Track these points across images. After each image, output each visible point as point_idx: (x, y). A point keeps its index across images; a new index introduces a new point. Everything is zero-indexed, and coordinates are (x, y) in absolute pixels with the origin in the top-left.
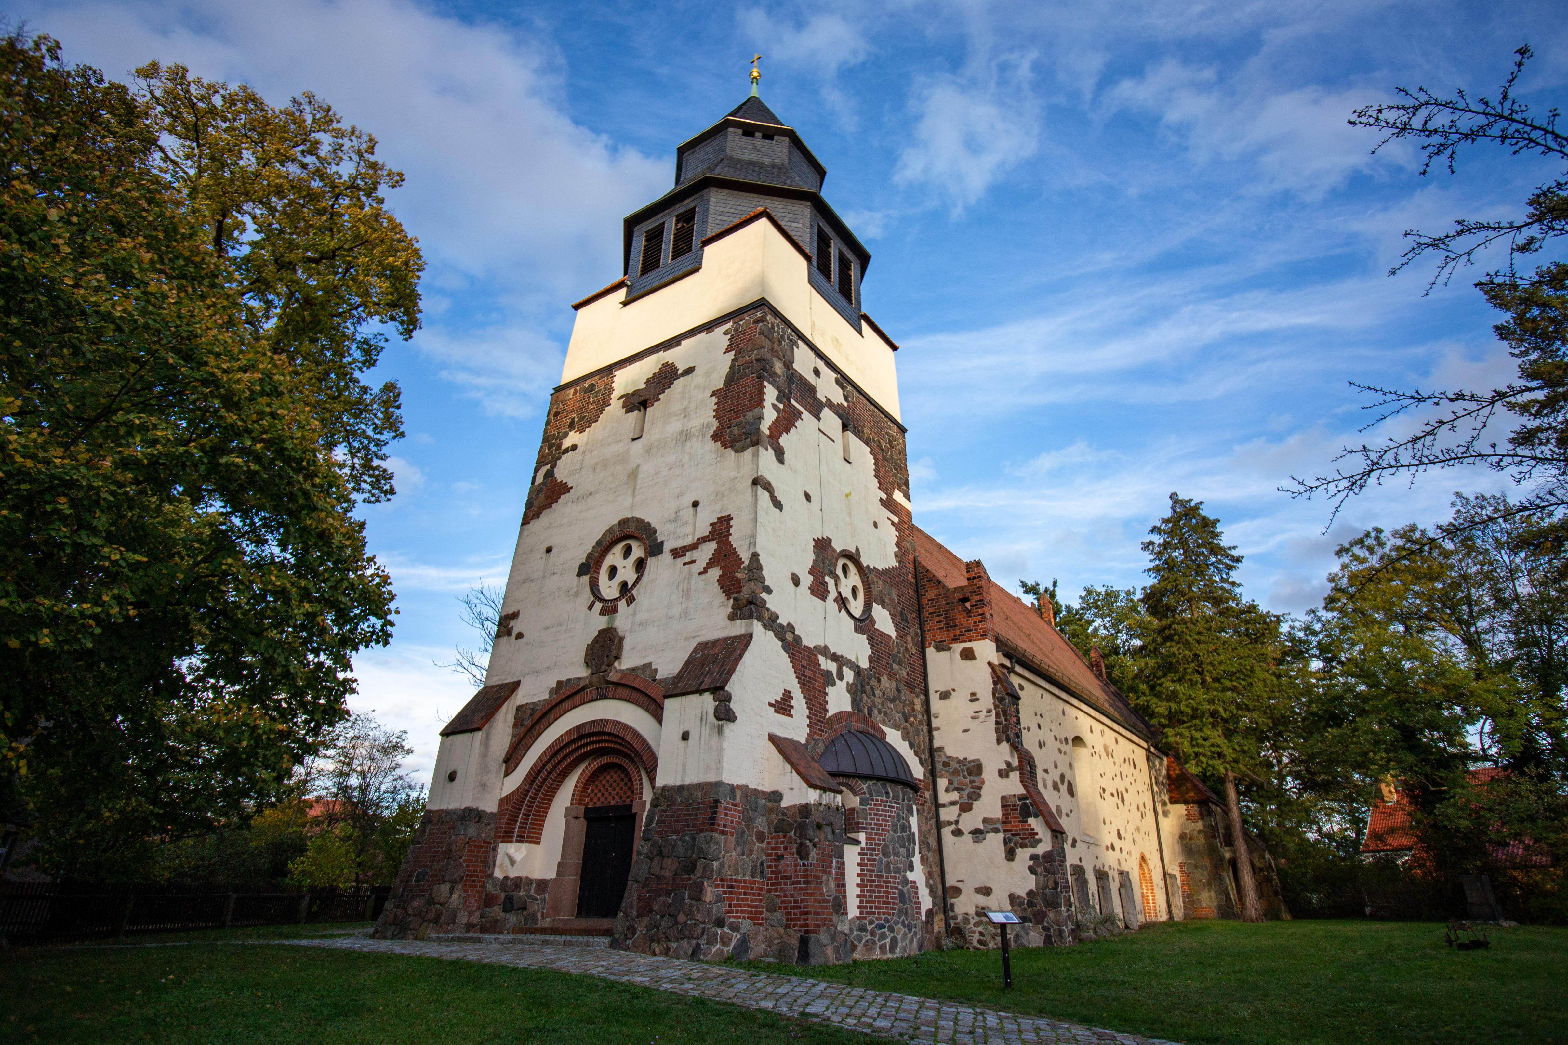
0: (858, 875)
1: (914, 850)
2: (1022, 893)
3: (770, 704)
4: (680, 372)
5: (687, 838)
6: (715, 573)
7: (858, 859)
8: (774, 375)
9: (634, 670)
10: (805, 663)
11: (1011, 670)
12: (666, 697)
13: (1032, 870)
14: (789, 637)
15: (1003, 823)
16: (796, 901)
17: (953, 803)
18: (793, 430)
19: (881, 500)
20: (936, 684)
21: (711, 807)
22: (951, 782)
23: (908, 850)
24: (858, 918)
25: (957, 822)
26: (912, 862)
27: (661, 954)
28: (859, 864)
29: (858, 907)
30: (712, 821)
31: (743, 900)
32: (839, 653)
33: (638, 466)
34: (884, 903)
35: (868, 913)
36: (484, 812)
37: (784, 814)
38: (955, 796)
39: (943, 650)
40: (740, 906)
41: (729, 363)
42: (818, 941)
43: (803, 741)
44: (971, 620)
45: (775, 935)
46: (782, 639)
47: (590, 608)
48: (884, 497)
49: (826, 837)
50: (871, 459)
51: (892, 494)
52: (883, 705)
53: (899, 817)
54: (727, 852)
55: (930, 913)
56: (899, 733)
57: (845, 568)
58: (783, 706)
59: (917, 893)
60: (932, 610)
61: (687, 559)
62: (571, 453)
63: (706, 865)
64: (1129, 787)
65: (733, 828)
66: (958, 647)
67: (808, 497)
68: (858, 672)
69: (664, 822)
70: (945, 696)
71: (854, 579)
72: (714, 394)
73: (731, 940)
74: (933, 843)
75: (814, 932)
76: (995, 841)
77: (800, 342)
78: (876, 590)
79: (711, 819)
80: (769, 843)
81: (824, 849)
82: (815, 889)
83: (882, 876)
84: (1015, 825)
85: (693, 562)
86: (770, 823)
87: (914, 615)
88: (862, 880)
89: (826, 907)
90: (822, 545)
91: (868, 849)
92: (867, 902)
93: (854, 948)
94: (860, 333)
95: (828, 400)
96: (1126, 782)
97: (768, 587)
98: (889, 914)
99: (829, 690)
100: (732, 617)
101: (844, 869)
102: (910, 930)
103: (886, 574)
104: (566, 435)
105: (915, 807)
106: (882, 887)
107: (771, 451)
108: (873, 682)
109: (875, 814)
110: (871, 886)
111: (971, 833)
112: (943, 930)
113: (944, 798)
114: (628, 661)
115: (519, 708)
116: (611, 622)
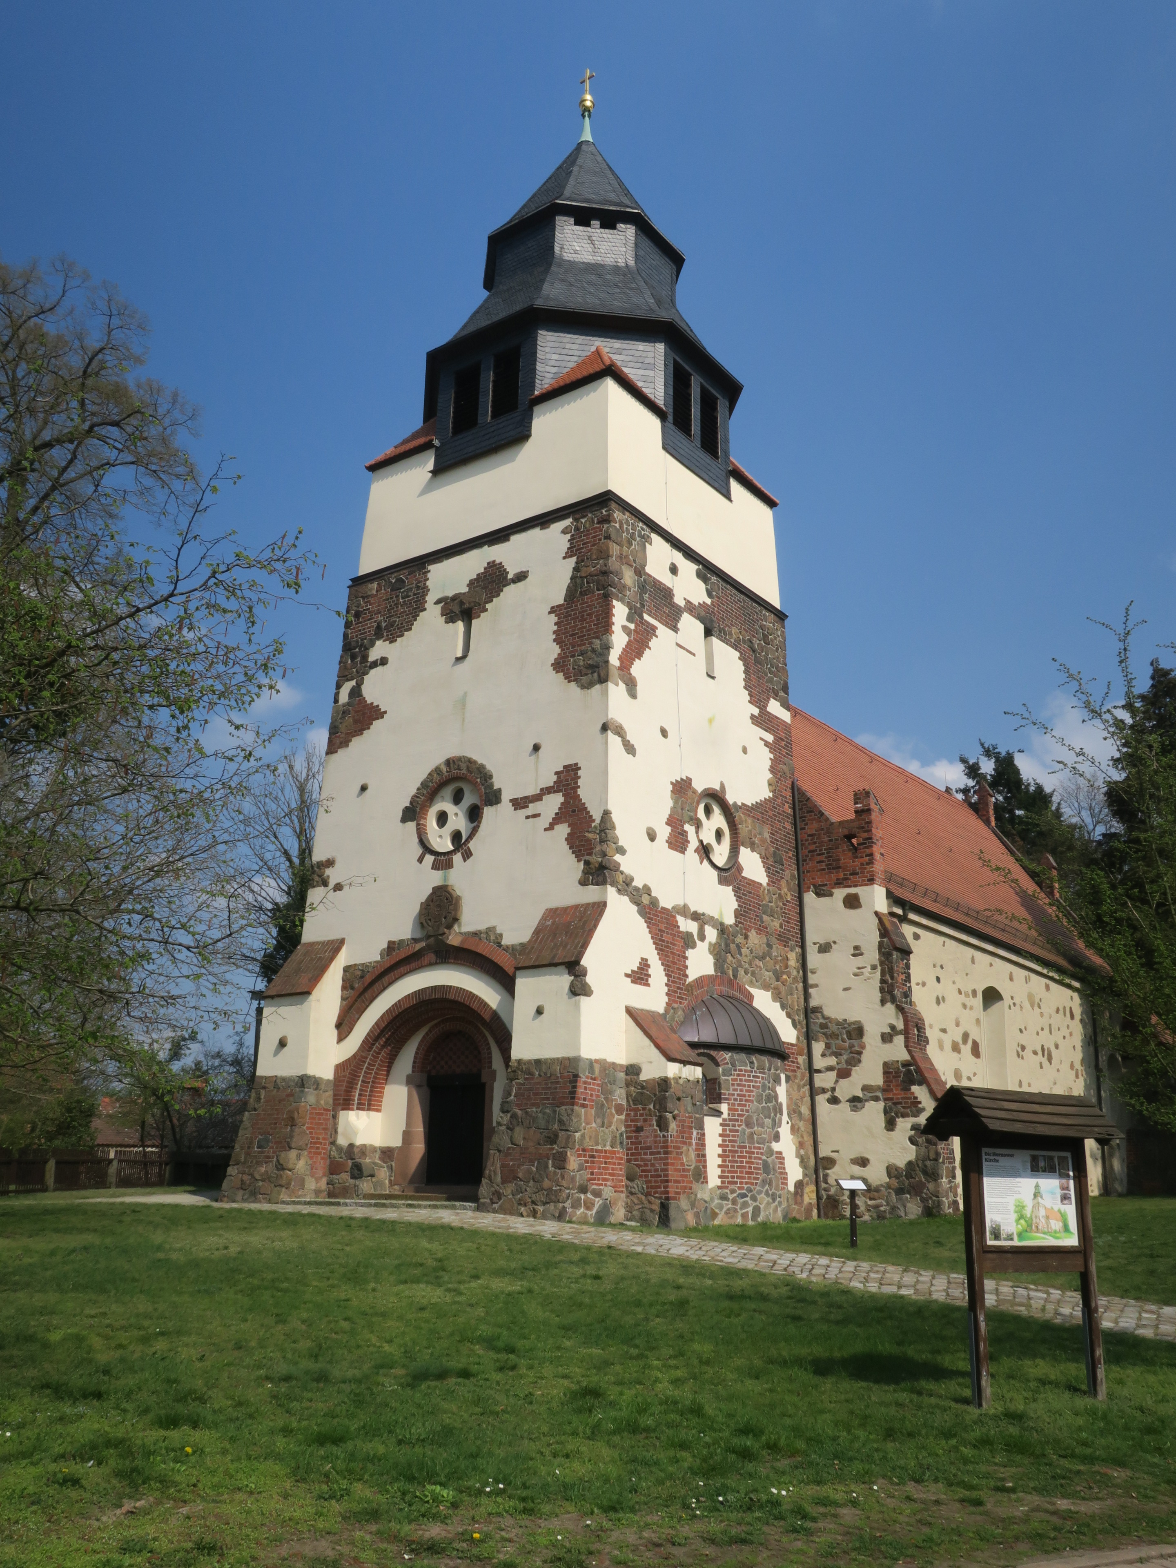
0: (720, 1146)
1: (780, 1120)
2: (901, 1163)
3: (627, 975)
4: (510, 576)
5: (547, 1111)
6: (563, 830)
7: (720, 1130)
8: (623, 588)
9: (476, 934)
10: (662, 926)
11: (903, 919)
12: (518, 969)
13: (912, 1140)
14: (645, 900)
15: (884, 1091)
16: (656, 1170)
17: (830, 1069)
18: (647, 652)
19: (753, 717)
20: (812, 936)
21: (570, 1082)
22: (828, 1046)
23: (774, 1121)
24: (719, 1188)
25: (833, 1089)
26: (778, 1133)
27: (528, 1216)
28: (720, 1135)
29: (720, 1177)
30: (573, 1095)
31: (604, 1168)
32: (700, 911)
33: (466, 693)
34: (747, 1173)
35: (729, 1182)
36: (321, 1079)
37: (643, 1087)
38: (832, 1061)
39: (824, 895)
40: (601, 1174)
41: (568, 573)
42: (678, 1207)
43: (661, 1011)
44: (857, 863)
45: (636, 1201)
46: (637, 903)
47: (420, 860)
48: (756, 711)
49: (686, 1110)
50: (740, 666)
51: (765, 706)
52: (750, 964)
53: (764, 1087)
54: (587, 1124)
55: (799, 1185)
56: (769, 993)
57: (708, 811)
58: (640, 976)
59: (783, 1163)
60: (813, 847)
61: (530, 811)
62: (380, 668)
63: (569, 1137)
64: (1061, 1042)
65: (593, 1101)
66: (840, 893)
67: (664, 733)
68: (722, 929)
69: (523, 1094)
70: (825, 948)
71: (718, 820)
72: (553, 610)
73: (593, 1204)
74: (805, 1110)
75: (675, 1199)
76: (875, 1110)
77: (654, 536)
78: (744, 829)
79: (571, 1093)
80: (627, 1115)
81: (684, 1121)
82: (675, 1158)
83: (745, 1147)
84: (897, 1093)
85: (538, 815)
86: (628, 1095)
87: (790, 854)
88: (724, 1151)
89: (686, 1176)
90: (681, 788)
91: (730, 1120)
92: (729, 1172)
93: (714, 1215)
94: (728, 496)
95: (688, 602)
96: (1057, 1037)
97: (622, 847)
98: (752, 1184)
99: (690, 953)
100: (583, 883)
101: (704, 1140)
102: (774, 1200)
103: (758, 810)
104: (372, 644)
105: (783, 1076)
106: (745, 1157)
107: (622, 686)
108: (740, 939)
109: (739, 1085)
110: (733, 1157)
111: (849, 1101)
112: (814, 1201)
113: (819, 1062)
114: (468, 924)
115: (346, 969)
116: (445, 879)
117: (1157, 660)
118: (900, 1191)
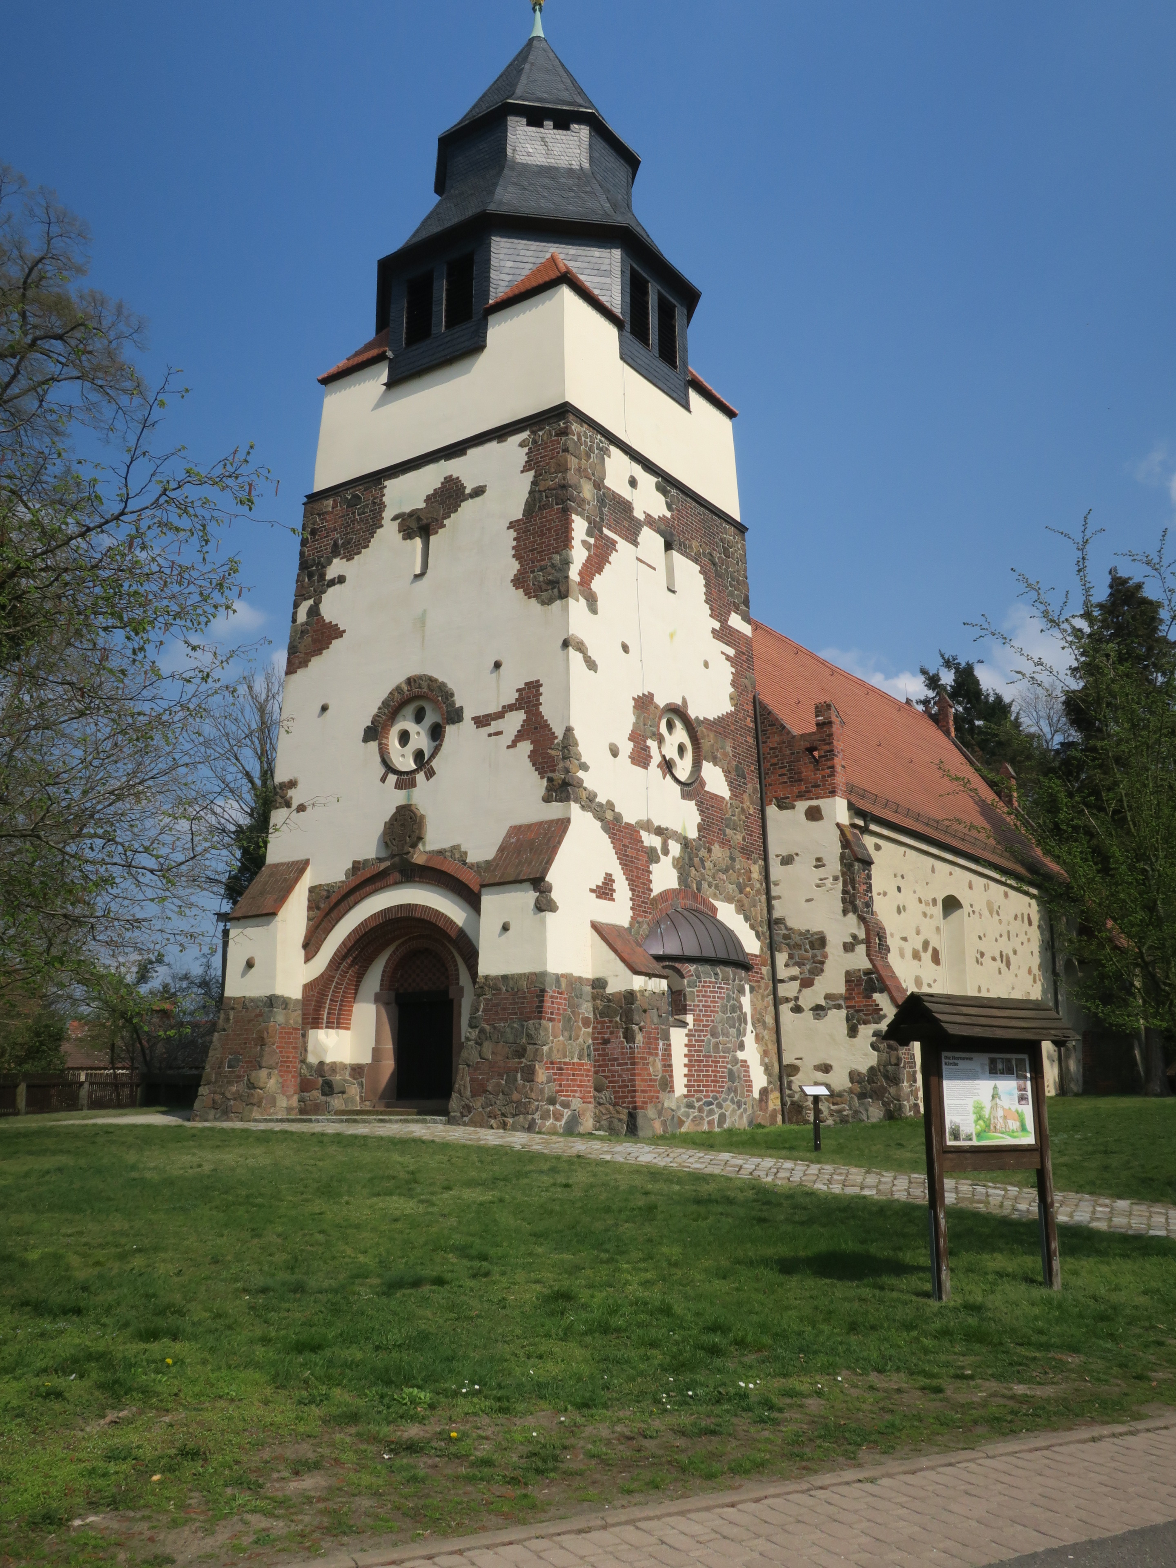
0: (686, 1056)
1: (745, 1030)
2: (863, 1069)
3: (592, 891)
4: (468, 491)
5: (515, 1025)
6: (526, 747)
7: (685, 1040)
8: (582, 502)
9: (441, 852)
10: (626, 842)
11: (865, 830)
12: (483, 886)
13: (874, 1046)
14: (609, 816)
15: (846, 999)
16: (623, 1081)
17: (793, 978)
18: (607, 567)
19: (714, 631)
20: (775, 848)
21: (537, 996)
22: (791, 956)
23: (739, 1030)
24: (685, 1096)
25: (797, 999)
26: (742, 1042)
27: (498, 1128)
28: (686, 1045)
29: (686, 1086)
30: (540, 1009)
31: (572, 1080)
32: (664, 826)
33: (425, 611)
34: (713, 1081)
35: (695, 1091)
36: (289, 998)
37: (609, 1001)
38: (795, 971)
39: (786, 808)
40: (570, 1086)
41: (527, 488)
42: (646, 1116)
43: (626, 925)
44: (819, 775)
45: (604, 1111)
46: (601, 819)
47: (383, 779)
48: (717, 625)
49: (652, 1022)
50: (701, 580)
51: (726, 620)
52: (714, 878)
53: (729, 998)
54: (555, 1037)
55: (764, 1092)
56: (733, 906)
57: (670, 726)
58: (605, 891)
59: (748, 1072)
60: (775, 760)
61: (492, 729)
62: (337, 587)
63: (537, 1050)
64: (1019, 948)
65: (560, 1015)
66: (802, 806)
67: (625, 648)
68: (686, 843)
69: (491, 1010)
70: (787, 860)
71: (680, 735)
72: (512, 525)
73: (562, 1115)
74: (769, 1020)
75: (642, 1108)
76: (837, 1018)
77: (613, 449)
78: (706, 744)
79: (538, 1007)
80: (594, 1028)
81: (650, 1033)
82: (642, 1069)
83: (711, 1057)
84: (860, 1002)
85: (500, 733)
86: (595, 1008)
87: (753, 768)
88: (690, 1061)
89: (653, 1086)
90: (644, 703)
91: (696, 1031)
92: (695, 1081)
93: (681, 1123)
94: (687, 407)
95: (648, 516)
96: (1015, 943)
97: (585, 763)
98: (718, 1092)
99: (654, 867)
100: (547, 799)
101: (670, 1050)
102: (739, 1107)
103: (720, 725)
104: (330, 562)
105: (747, 987)
106: (711, 1066)
107: (583, 601)
108: (703, 853)
109: (703, 996)
110: (699, 1066)
111: (812, 1009)
112: (779, 1107)
113: (783, 972)
114: (433, 842)
115: (312, 890)
116: (409, 797)
117: (1115, 569)
118: (862, 1096)
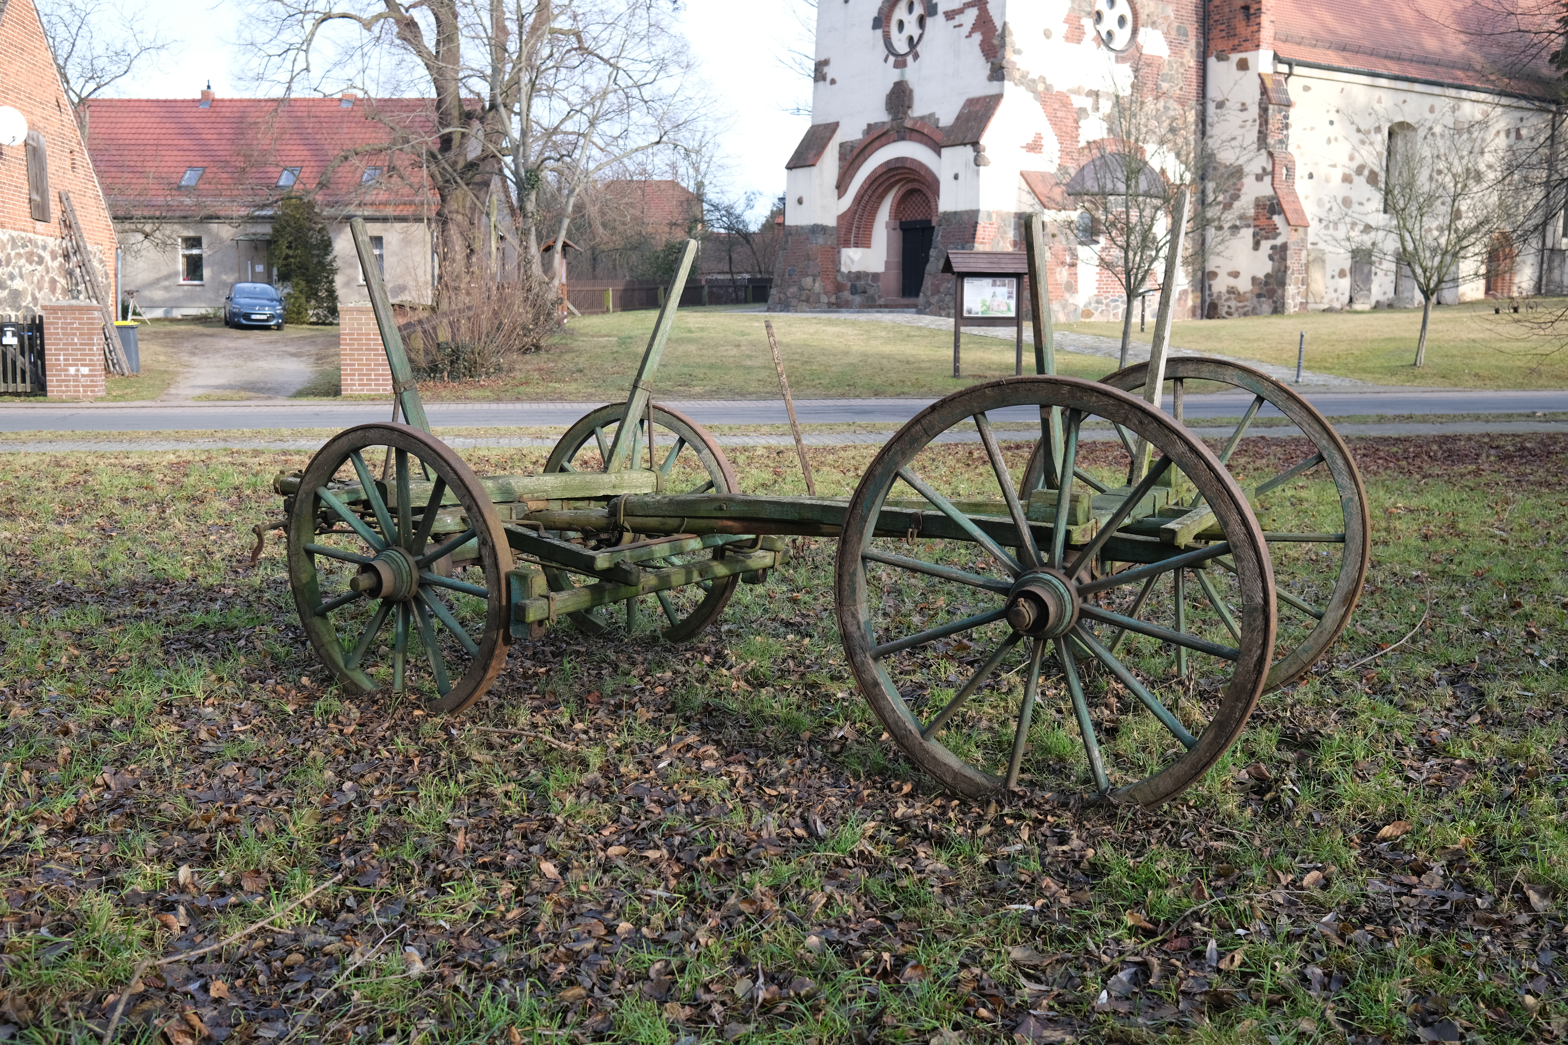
3: (1023, 147)
6: (977, 37)
9: (922, 118)
10: (1056, 106)
11: (1290, 76)
12: (945, 143)
14: (1041, 87)
15: (1254, 219)
17: (1218, 203)
20: (1212, 95)
21: (972, 227)
22: (1217, 185)
25: (1219, 219)
29: (1097, 288)
30: (974, 236)
32: (1096, 88)
34: (1119, 285)
35: (1104, 292)
36: (827, 226)
38: (1220, 196)
39: (1223, 60)
43: (1054, 170)
44: (1249, 31)
46: (1033, 91)
47: (886, 60)
49: (1061, 244)
52: (1145, 125)
55: (1184, 293)
56: (1164, 147)
58: (1035, 147)
60: (1219, 17)
61: (956, 22)
65: (990, 239)
66: (1235, 57)
68: (1117, 101)
70: (1220, 105)
71: (1121, 9)
74: (1196, 237)
76: (1247, 235)
78: (1147, 13)
81: (1059, 251)
84: (1263, 222)
85: (961, 25)
87: (1197, 25)
88: (1101, 270)
89: (1058, 289)
91: (1107, 248)
92: (1104, 284)
93: (1090, 314)
97: (1018, 49)
99: (1083, 123)
100: (990, 78)
101: (1076, 263)
105: (1160, 213)
108: (1135, 106)
110: (1108, 274)
111: (1229, 227)
112: (1198, 304)
113: (1211, 198)
114: (919, 110)
115: (841, 145)
116: (903, 74)
118: (1259, 296)
